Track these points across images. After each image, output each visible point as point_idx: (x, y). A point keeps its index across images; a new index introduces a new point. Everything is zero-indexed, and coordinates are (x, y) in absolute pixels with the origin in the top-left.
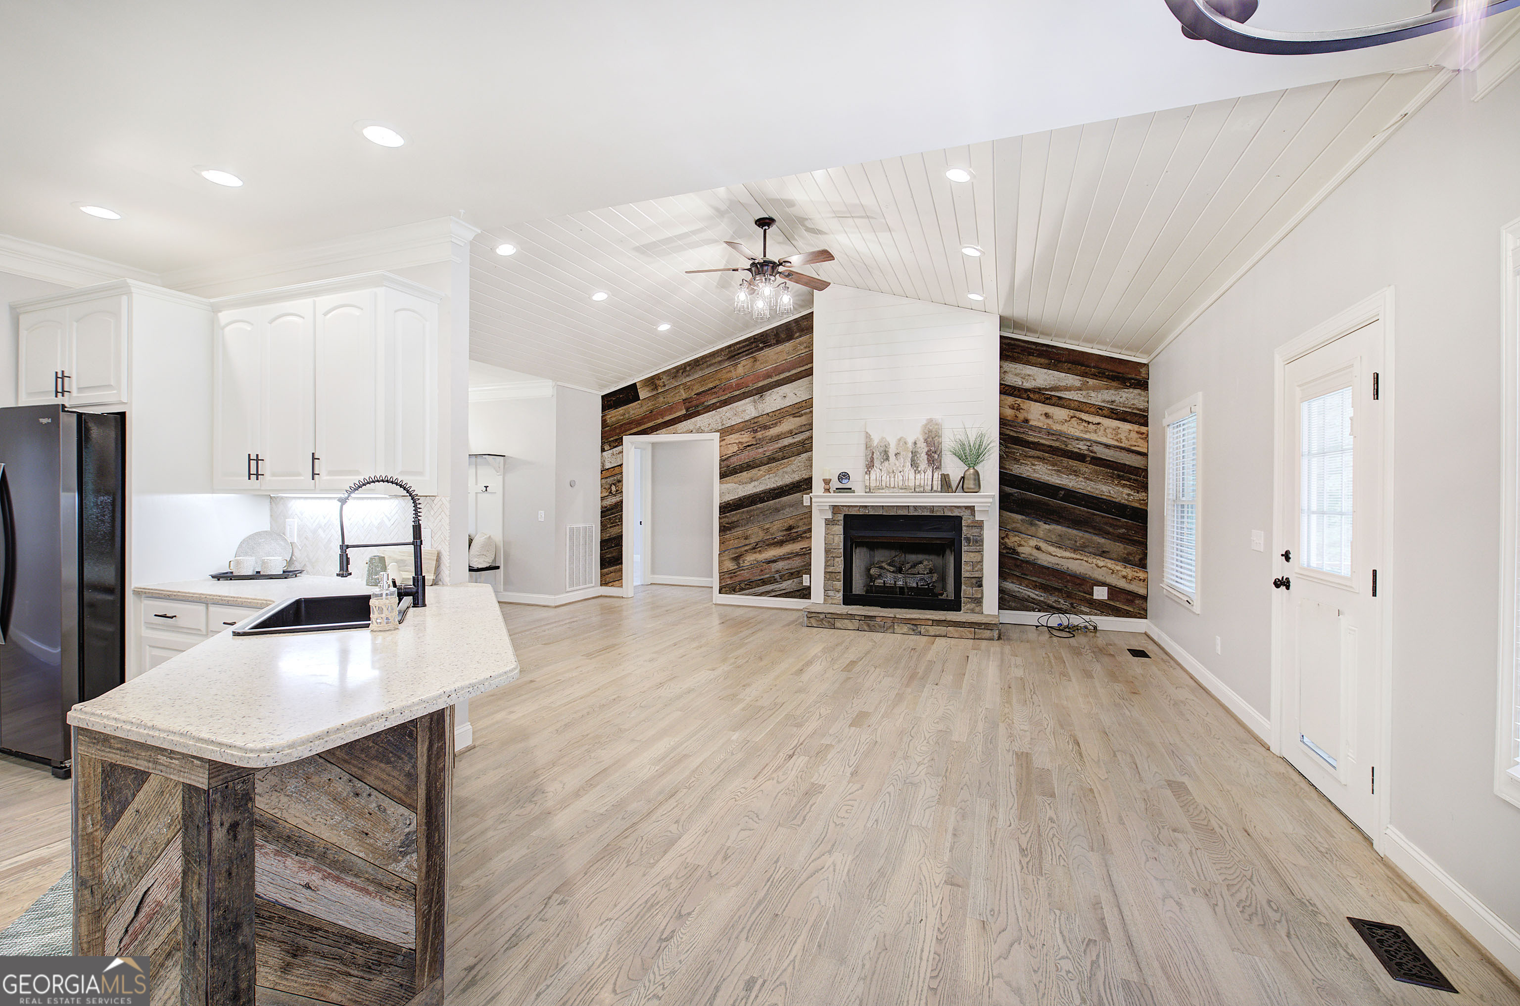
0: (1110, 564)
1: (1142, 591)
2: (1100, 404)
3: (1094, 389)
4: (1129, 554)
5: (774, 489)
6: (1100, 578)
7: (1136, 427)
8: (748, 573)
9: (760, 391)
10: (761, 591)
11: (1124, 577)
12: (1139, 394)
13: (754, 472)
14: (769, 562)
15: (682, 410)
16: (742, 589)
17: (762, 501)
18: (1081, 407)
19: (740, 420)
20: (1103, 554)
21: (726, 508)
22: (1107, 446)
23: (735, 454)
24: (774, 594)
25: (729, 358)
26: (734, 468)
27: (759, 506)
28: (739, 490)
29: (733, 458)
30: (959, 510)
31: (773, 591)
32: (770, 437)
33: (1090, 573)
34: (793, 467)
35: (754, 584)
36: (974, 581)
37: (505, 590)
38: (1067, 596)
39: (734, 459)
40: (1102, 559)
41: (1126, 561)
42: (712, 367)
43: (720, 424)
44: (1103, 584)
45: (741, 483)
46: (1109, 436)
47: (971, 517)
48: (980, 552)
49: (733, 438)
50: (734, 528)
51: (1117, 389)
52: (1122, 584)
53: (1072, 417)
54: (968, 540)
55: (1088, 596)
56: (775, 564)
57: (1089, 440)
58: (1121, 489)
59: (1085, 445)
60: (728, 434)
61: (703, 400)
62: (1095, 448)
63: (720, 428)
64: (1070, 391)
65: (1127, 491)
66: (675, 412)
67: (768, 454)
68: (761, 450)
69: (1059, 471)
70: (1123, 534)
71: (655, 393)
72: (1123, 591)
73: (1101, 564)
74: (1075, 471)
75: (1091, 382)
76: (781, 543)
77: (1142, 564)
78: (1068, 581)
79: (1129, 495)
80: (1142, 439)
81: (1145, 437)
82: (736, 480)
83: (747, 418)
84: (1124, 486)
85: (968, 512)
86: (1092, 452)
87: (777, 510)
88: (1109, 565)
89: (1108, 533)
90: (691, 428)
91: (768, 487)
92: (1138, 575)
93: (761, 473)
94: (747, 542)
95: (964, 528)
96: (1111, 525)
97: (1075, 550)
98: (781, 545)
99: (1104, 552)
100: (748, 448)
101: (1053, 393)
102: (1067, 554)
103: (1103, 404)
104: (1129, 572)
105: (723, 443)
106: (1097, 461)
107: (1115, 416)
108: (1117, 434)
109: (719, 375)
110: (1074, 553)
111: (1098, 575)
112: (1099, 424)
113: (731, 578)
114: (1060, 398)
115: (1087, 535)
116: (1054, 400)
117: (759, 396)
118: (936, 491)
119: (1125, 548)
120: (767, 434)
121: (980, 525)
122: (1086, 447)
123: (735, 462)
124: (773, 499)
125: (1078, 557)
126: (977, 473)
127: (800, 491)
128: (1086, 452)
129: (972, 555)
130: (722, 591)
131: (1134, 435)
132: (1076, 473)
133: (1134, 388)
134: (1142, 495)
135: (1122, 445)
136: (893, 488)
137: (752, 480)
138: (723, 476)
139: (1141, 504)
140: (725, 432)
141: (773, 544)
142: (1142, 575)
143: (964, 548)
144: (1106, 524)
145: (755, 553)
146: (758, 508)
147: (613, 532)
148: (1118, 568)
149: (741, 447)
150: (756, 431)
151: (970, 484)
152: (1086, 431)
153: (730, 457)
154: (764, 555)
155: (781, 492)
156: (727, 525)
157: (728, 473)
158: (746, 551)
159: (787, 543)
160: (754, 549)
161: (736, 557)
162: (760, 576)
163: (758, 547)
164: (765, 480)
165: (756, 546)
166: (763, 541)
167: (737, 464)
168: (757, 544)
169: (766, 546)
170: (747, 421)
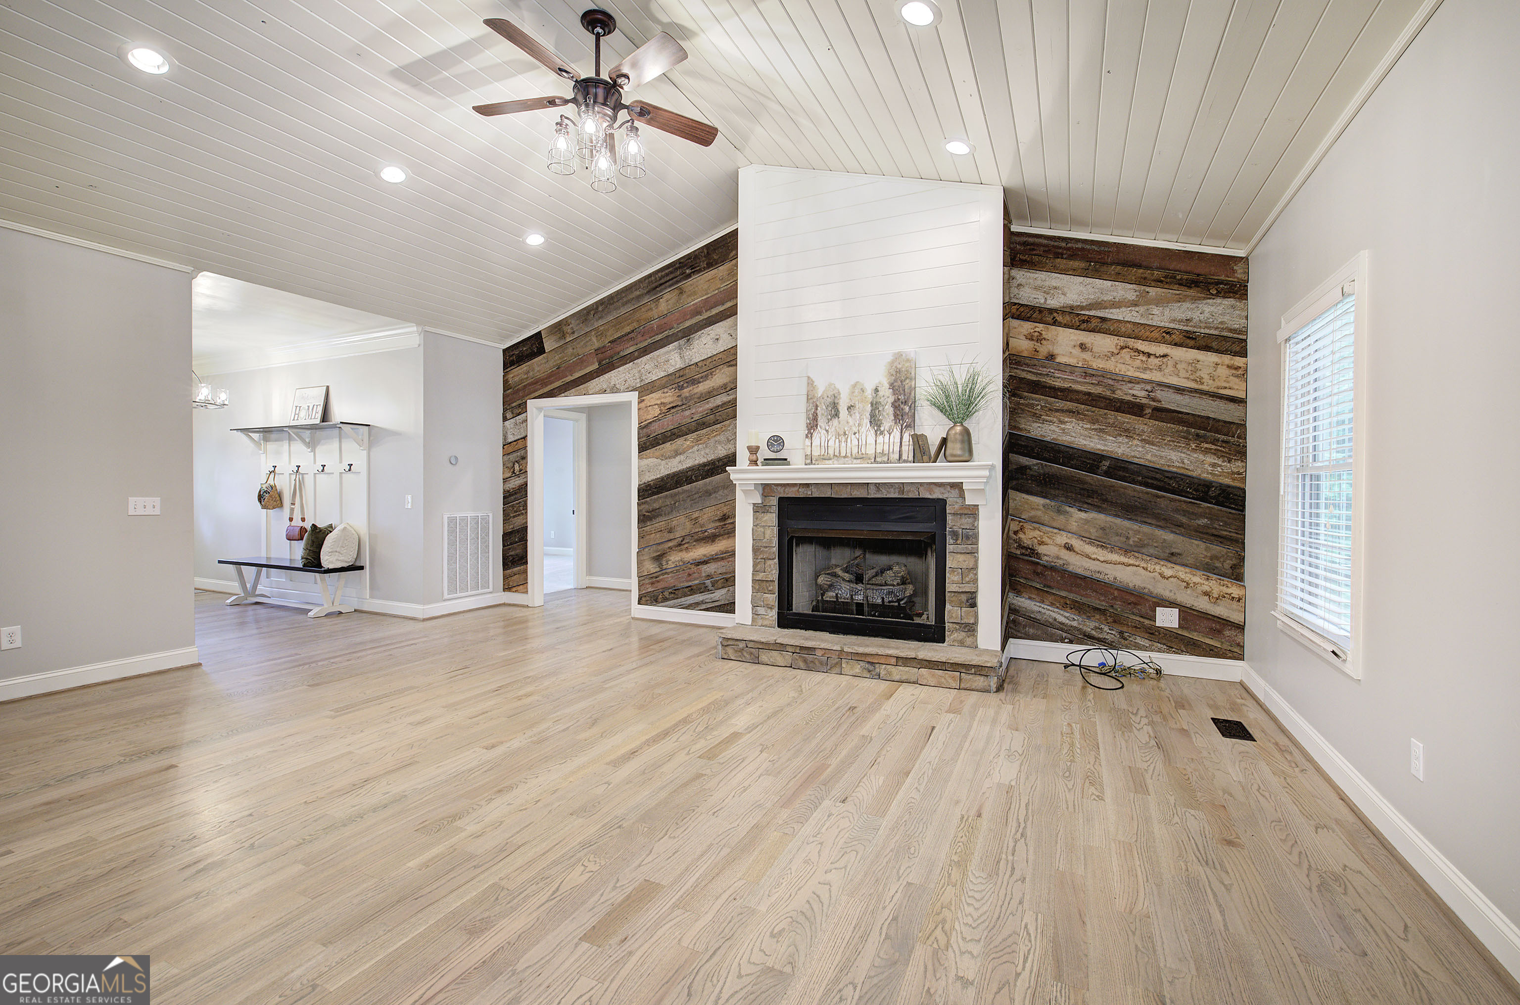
0: (1183, 573)
1: (1236, 617)
2: (1167, 325)
3: (1158, 302)
4: (1214, 558)
5: (704, 465)
6: (1167, 594)
7: (1227, 359)
8: (672, 577)
9: (687, 334)
10: (688, 602)
11: (1206, 594)
12: (1233, 307)
13: (679, 441)
15: (594, 363)
16: (665, 599)
17: (689, 481)
18: (1137, 332)
19: (663, 374)
20: (1172, 557)
21: (646, 490)
22: (1179, 390)
23: (656, 420)
24: (704, 607)
25: (649, 292)
26: (656, 438)
27: (687, 487)
28: (661, 467)
29: (654, 424)
30: (942, 489)
31: (703, 602)
32: (698, 395)
33: (1149, 586)
35: (680, 593)
36: (964, 597)
37: (372, 597)
38: (1115, 621)
39: (654, 426)
40: (1170, 565)
41: (1209, 568)
42: (629, 305)
43: (638, 380)
44: (1172, 604)
45: (664, 457)
46: (1183, 374)
47: (960, 500)
48: (974, 553)
49: (654, 398)
50: (655, 517)
51: (1194, 299)
52: (1203, 604)
53: (1122, 348)
54: (955, 534)
55: (1147, 622)
56: (705, 567)
57: (1150, 382)
58: (1201, 457)
59: (1143, 389)
60: (648, 392)
61: (618, 349)
62: (1159, 394)
63: (638, 385)
64: (1119, 307)
65: (1210, 459)
66: (586, 367)
67: (696, 417)
68: (687, 413)
69: (1101, 430)
70: (1206, 526)
71: (562, 342)
72: (1205, 616)
73: (1168, 572)
74: (1127, 430)
75: (1153, 292)
76: (710, 539)
77: (1236, 574)
78: (1115, 598)
79: (1214, 465)
80: (1237, 376)
81: (1242, 374)
82: (657, 453)
83: (671, 370)
84: (1207, 451)
85: (955, 493)
86: (1154, 400)
87: (708, 493)
88: (1182, 575)
89: (1180, 525)
90: (605, 387)
91: (697, 462)
92: (1229, 591)
93: (688, 443)
94: (672, 536)
95: (949, 518)
96: (1185, 513)
97: (1126, 551)
98: (713, 541)
99: (1172, 554)
100: (672, 411)
101: (1092, 313)
102: (1115, 557)
103: (1172, 325)
104: (1215, 586)
105: (643, 405)
106: (1161, 413)
107: (1192, 343)
108: (1196, 370)
109: (638, 315)
110: (1125, 555)
111: (1163, 589)
112: (1165, 356)
113: (652, 583)
114: (1103, 320)
115: (1146, 529)
116: (1094, 323)
117: (685, 340)
118: (905, 461)
119: (1207, 549)
120: (696, 391)
121: (973, 512)
122: (1144, 393)
123: (657, 429)
124: (703, 479)
125: (1131, 561)
126: (967, 433)
128: (1144, 401)
129: (961, 558)
130: (642, 602)
131: (1223, 371)
132: (1128, 433)
133: (1224, 297)
134: (1236, 466)
135: (1204, 388)
136: (845, 457)
137: (677, 453)
138: (642, 448)
139: (1234, 479)
140: (644, 390)
141: (702, 539)
142: (1235, 591)
143: (949, 548)
144: (1176, 511)
145: (681, 551)
146: (685, 491)
147: (517, 522)
148: (1196, 579)
149: (664, 409)
150: (681, 388)
151: (954, 448)
152: (1145, 369)
153: (650, 423)
154: (691, 554)
155: (714, 468)
156: (647, 514)
157: (648, 444)
158: (670, 548)
159: (721, 538)
160: (680, 545)
161: (659, 556)
162: (687, 581)
163: (684, 542)
164: (693, 452)
165: (682, 541)
166: (690, 535)
167: (660, 432)
168: (684, 539)
169: (695, 541)
170: (670, 374)
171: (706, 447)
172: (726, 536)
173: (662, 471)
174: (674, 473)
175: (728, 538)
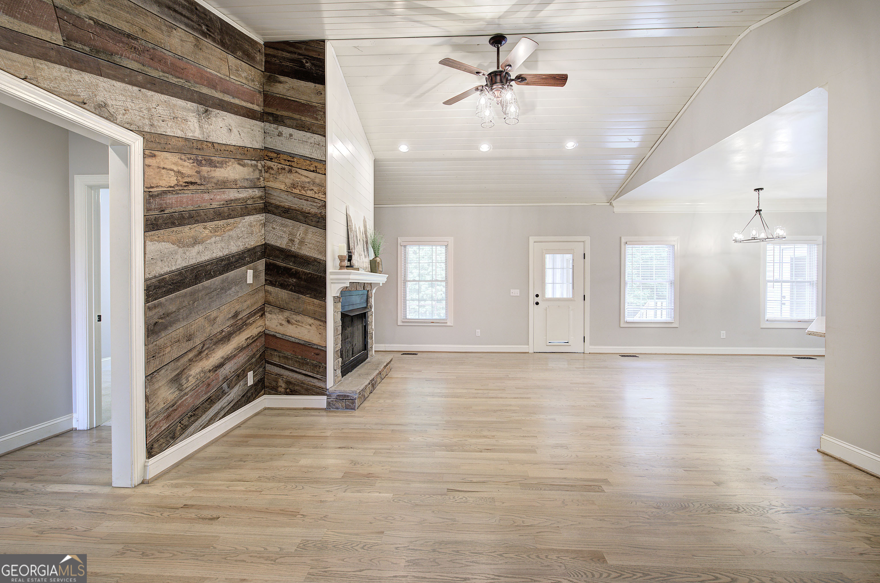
5: (221, 260)
8: (191, 396)
9: (205, 102)
10: (208, 418)
13: (198, 228)
14: (221, 365)
16: (185, 428)
17: (209, 275)
19: (179, 134)
21: (159, 287)
23: (171, 191)
24: (222, 413)
26: (171, 216)
27: (206, 283)
28: (178, 256)
29: (170, 196)
31: (222, 409)
32: (214, 180)
34: (238, 231)
35: (200, 412)
39: (171, 199)
43: (147, 122)
45: (180, 243)
49: (170, 160)
50: (171, 324)
56: (222, 369)
60: (159, 147)
63: (147, 129)
67: (215, 205)
68: (206, 196)
76: (226, 338)
82: (173, 237)
83: (189, 135)
87: (224, 289)
91: (214, 255)
93: (207, 231)
94: (190, 345)
98: (229, 340)
100: (191, 187)
105: (150, 161)
113: (168, 416)
117: (201, 108)
120: (213, 174)
123: (173, 204)
124: (221, 274)
127: (244, 265)
130: (151, 454)
137: (196, 242)
138: (152, 226)
140: (155, 142)
141: (221, 340)
145: (201, 360)
146: (204, 288)
149: (182, 181)
150: (199, 163)
153: (164, 192)
154: (211, 360)
155: (229, 264)
156: (160, 321)
157: (160, 221)
158: (191, 360)
159: (234, 335)
160: (200, 353)
161: (178, 374)
162: (206, 394)
163: (204, 349)
164: (211, 244)
165: (202, 348)
166: (210, 338)
167: (177, 209)
168: (204, 345)
169: (214, 345)
170: (186, 139)
171: (222, 240)
172: (238, 333)
173: (179, 262)
174: (192, 266)
175: (239, 334)
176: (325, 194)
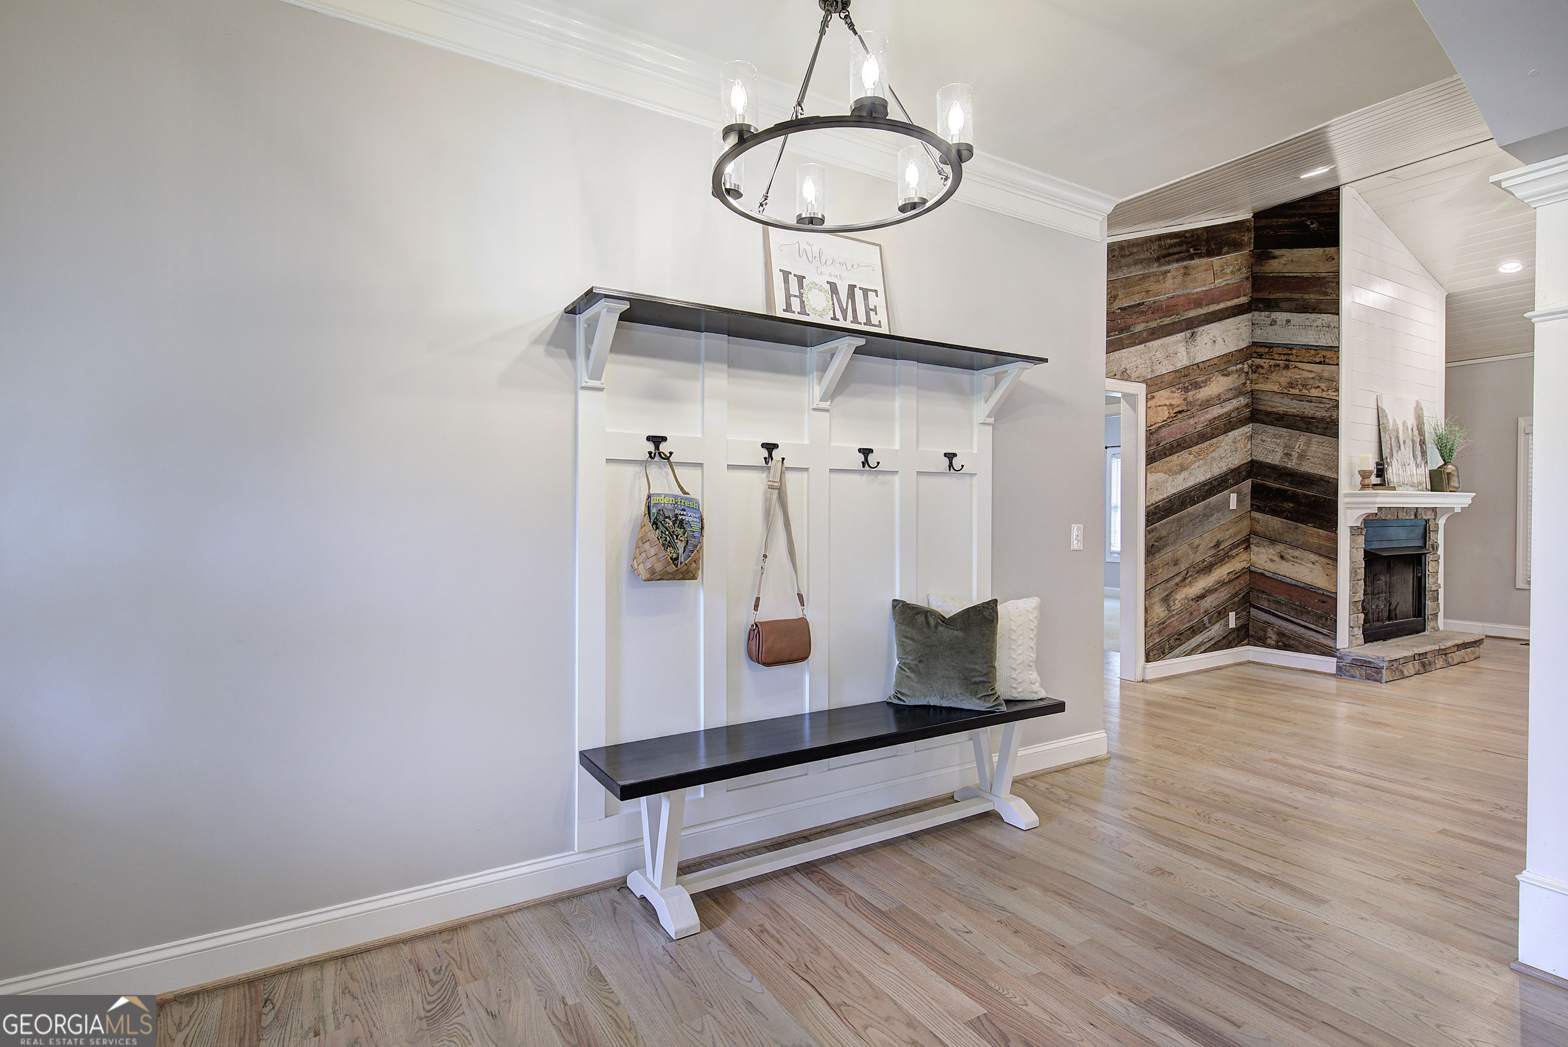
5: (1204, 484)
8: (1177, 619)
9: (1191, 325)
10: (1191, 647)
13: (1184, 454)
14: (1202, 597)
16: (1172, 649)
17: (1194, 502)
19: (1171, 369)
21: (1155, 514)
23: (1166, 424)
24: (1203, 648)
25: (1158, 259)
26: (1165, 448)
27: (1191, 509)
28: (1168, 484)
29: (1164, 429)
30: (1429, 513)
31: (1202, 644)
32: (1198, 403)
34: (1221, 450)
35: (1183, 637)
39: (1164, 432)
42: (1140, 266)
43: (1149, 370)
45: (1170, 472)
49: (1164, 397)
50: (1163, 547)
56: (1203, 601)
60: (1156, 388)
61: (1129, 321)
63: (1148, 375)
67: (1199, 428)
68: (1192, 421)
76: (1208, 569)
82: (1166, 467)
83: (1179, 366)
87: (1206, 516)
91: (1198, 480)
93: (1192, 457)
94: (1176, 570)
98: (1211, 572)
100: (1179, 416)
105: (1151, 403)
109: (1146, 285)
113: (1160, 632)
117: (1188, 333)
120: (1198, 396)
121: (1437, 530)
123: (1168, 436)
124: (1203, 500)
127: (1227, 488)
129: (1434, 564)
130: (1151, 658)
137: (1183, 468)
138: (1151, 459)
140: (1154, 385)
141: (1203, 570)
145: (1186, 587)
146: (1189, 514)
149: (1172, 412)
150: (1186, 390)
151: (1452, 482)
153: (1160, 428)
154: (1194, 588)
155: (1211, 488)
156: (1156, 544)
157: (1157, 454)
158: (1177, 584)
159: (1215, 567)
160: (1185, 579)
161: (1167, 595)
162: (1189, 621)
163: (1188, 576)
164: (1195, 469)
165: (1187, 574)
166: (1192, 566)
167: (1168, 441)
168: (1188, 572)
169: (1197, 573)
170: (1176, 371)
171: (1205, 464)
172: (1219, 564)
173: (1169, 489)
174: (1179, 492)
175: (1221, 566)
176: (1337, 390)
